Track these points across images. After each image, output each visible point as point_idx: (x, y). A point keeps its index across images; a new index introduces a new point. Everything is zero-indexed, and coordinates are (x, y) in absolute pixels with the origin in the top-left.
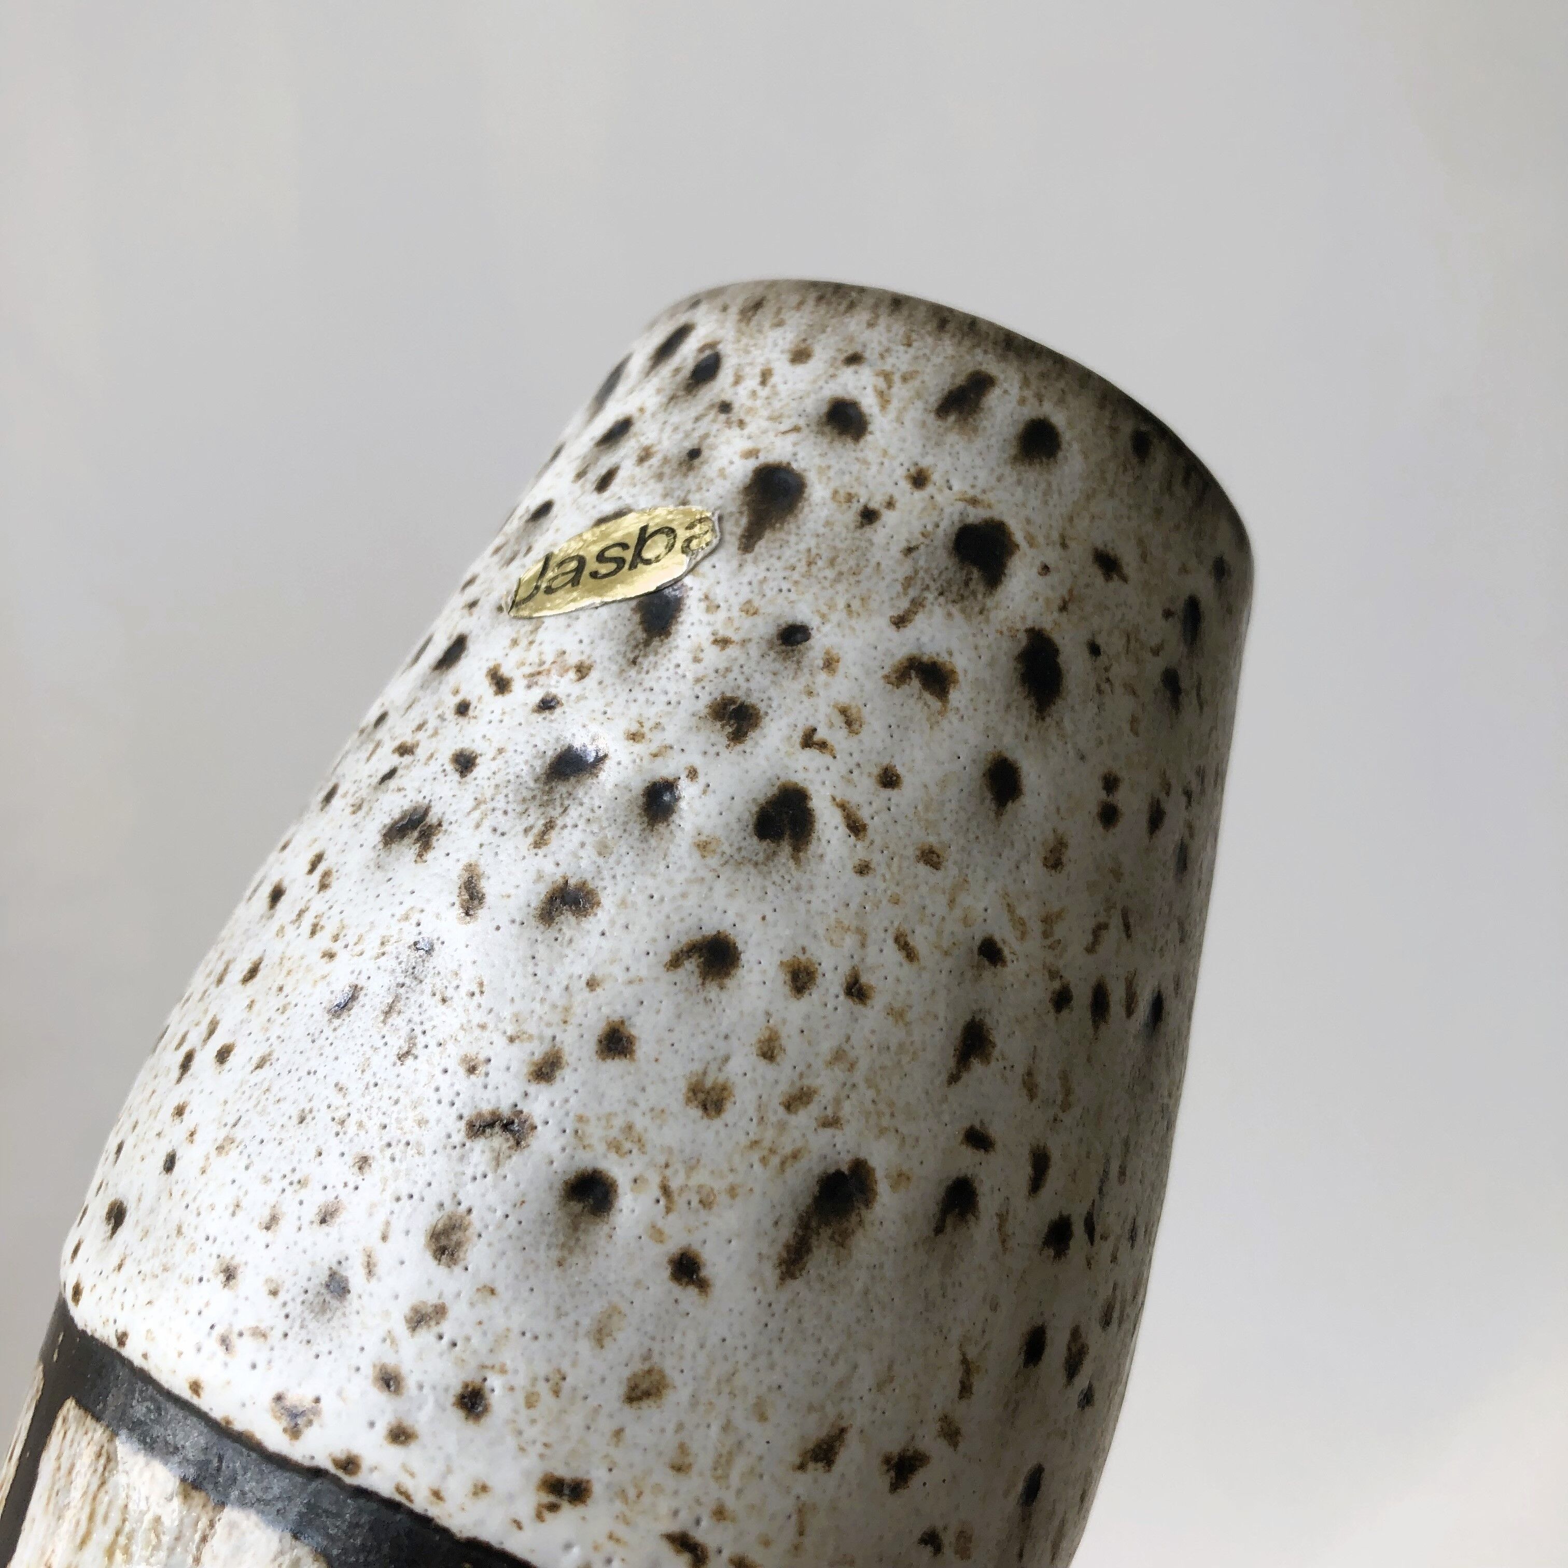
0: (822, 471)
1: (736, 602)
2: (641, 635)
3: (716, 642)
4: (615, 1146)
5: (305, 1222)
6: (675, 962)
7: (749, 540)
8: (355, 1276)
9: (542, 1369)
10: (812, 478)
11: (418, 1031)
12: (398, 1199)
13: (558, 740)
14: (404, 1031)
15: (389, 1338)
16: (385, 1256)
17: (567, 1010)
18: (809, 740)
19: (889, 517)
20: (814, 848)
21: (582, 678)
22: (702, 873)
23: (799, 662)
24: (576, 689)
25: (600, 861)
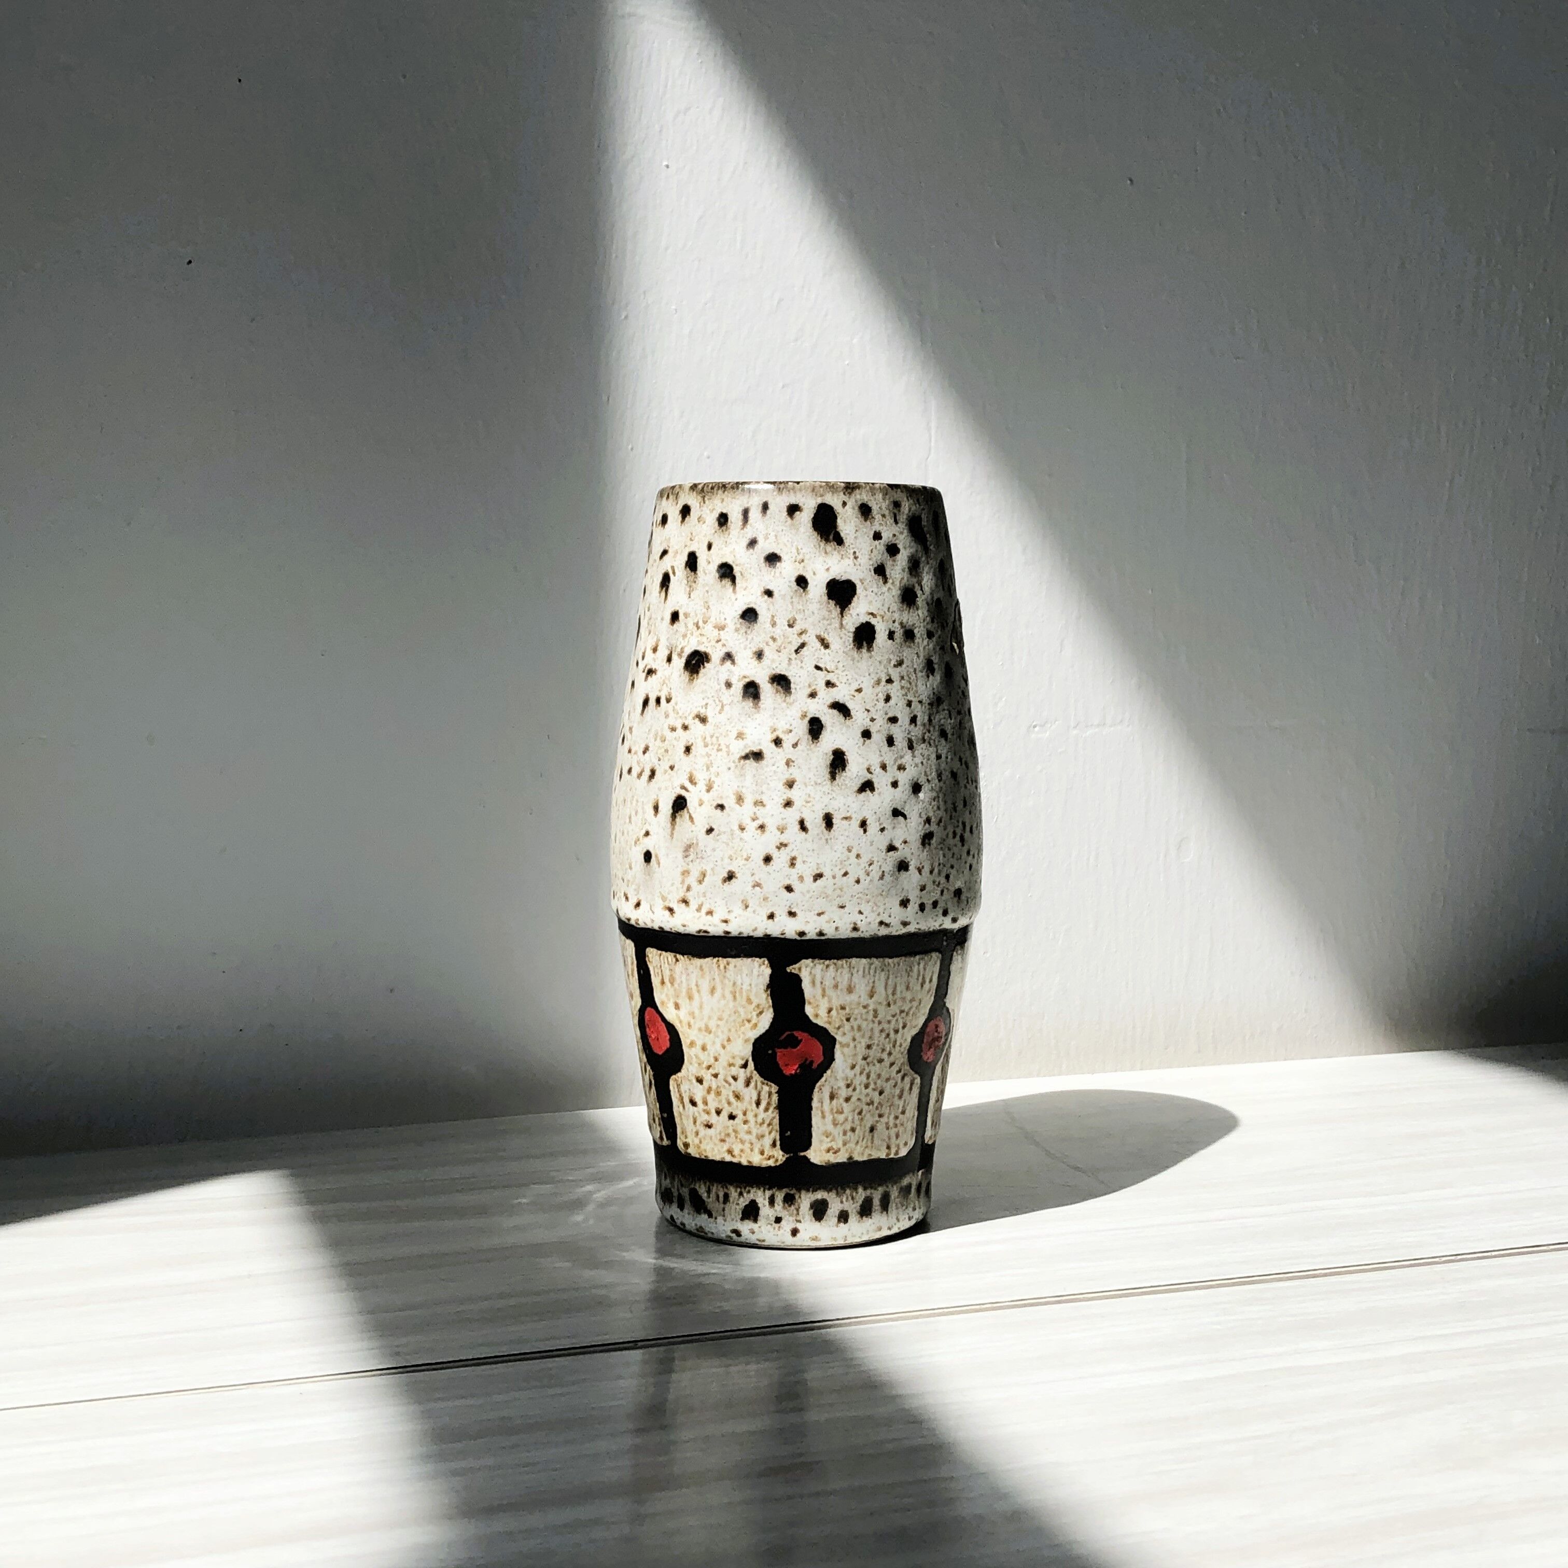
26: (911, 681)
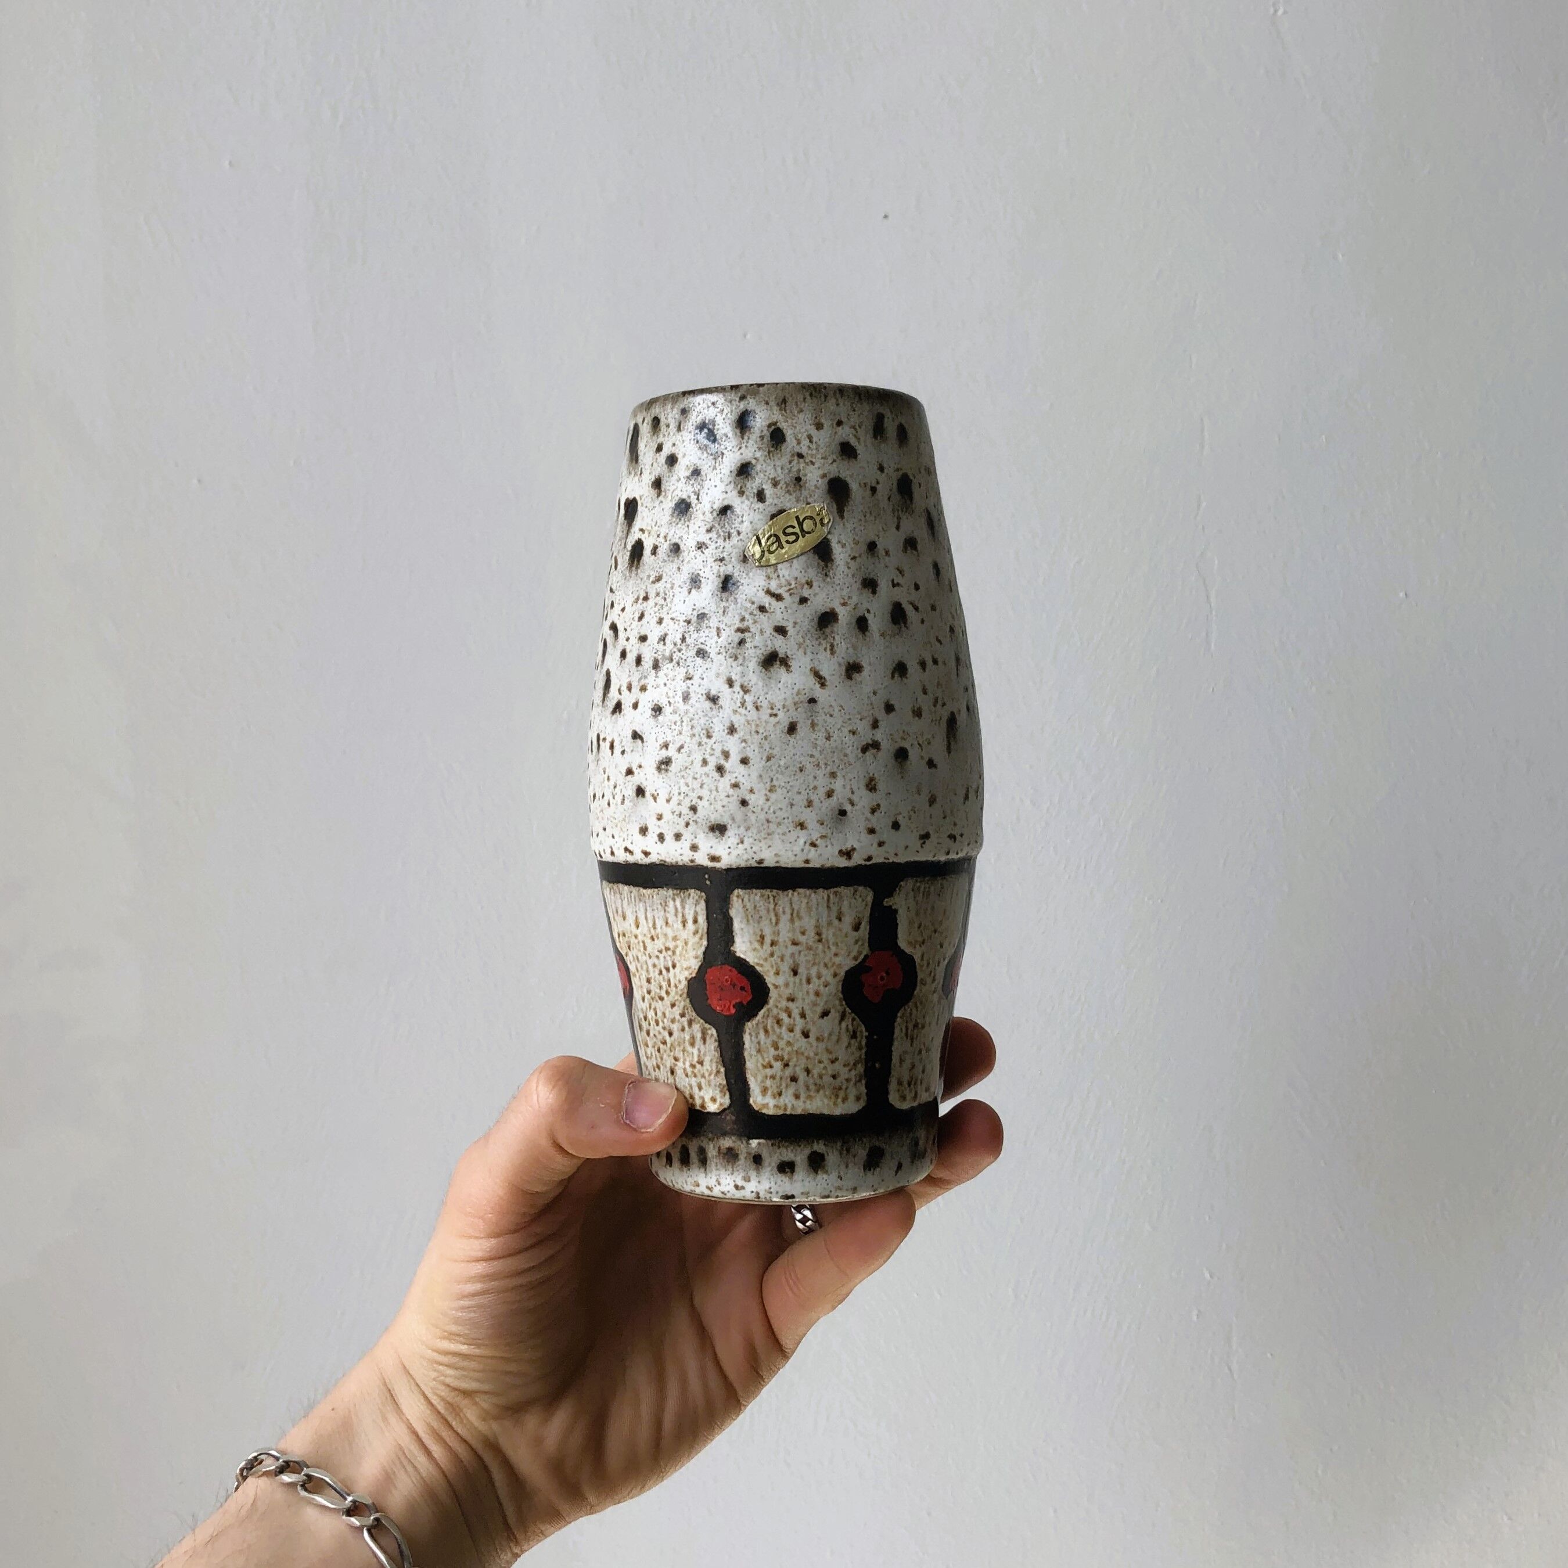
0: (851, 476)
1: (850, 540)
2: (822, 564)
3: (852, 559)
4: (903, 739)
5: (822, 799)
6: (893, 677)
7: (841, 513)
8: (848, 807)
9: (910, 808)
10: (849, 480)
11: (828, 728)
12: (851, 780)
13: (816, 612)
14: (823, 730)
15: (867, 819)
16: (855, 798)
17: (871, 704)
18: (895, 585)
19: (879, 487)
20: (909, 621)
21: (811, 587)
22: (887, 644)
23: (878, 556)
24: (810, 591)
25: (856, 652)
26: (666, 597)
